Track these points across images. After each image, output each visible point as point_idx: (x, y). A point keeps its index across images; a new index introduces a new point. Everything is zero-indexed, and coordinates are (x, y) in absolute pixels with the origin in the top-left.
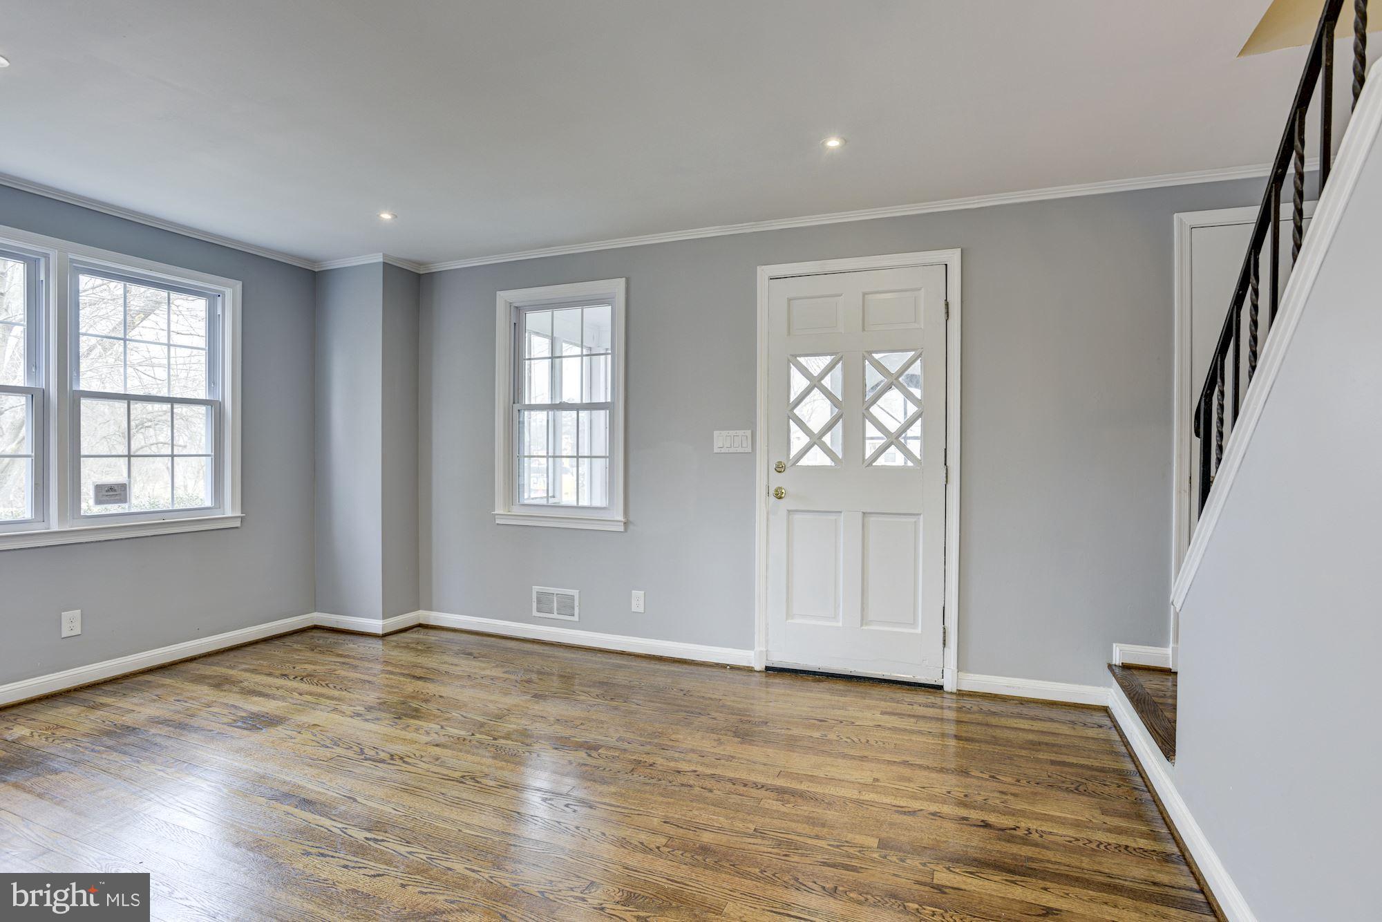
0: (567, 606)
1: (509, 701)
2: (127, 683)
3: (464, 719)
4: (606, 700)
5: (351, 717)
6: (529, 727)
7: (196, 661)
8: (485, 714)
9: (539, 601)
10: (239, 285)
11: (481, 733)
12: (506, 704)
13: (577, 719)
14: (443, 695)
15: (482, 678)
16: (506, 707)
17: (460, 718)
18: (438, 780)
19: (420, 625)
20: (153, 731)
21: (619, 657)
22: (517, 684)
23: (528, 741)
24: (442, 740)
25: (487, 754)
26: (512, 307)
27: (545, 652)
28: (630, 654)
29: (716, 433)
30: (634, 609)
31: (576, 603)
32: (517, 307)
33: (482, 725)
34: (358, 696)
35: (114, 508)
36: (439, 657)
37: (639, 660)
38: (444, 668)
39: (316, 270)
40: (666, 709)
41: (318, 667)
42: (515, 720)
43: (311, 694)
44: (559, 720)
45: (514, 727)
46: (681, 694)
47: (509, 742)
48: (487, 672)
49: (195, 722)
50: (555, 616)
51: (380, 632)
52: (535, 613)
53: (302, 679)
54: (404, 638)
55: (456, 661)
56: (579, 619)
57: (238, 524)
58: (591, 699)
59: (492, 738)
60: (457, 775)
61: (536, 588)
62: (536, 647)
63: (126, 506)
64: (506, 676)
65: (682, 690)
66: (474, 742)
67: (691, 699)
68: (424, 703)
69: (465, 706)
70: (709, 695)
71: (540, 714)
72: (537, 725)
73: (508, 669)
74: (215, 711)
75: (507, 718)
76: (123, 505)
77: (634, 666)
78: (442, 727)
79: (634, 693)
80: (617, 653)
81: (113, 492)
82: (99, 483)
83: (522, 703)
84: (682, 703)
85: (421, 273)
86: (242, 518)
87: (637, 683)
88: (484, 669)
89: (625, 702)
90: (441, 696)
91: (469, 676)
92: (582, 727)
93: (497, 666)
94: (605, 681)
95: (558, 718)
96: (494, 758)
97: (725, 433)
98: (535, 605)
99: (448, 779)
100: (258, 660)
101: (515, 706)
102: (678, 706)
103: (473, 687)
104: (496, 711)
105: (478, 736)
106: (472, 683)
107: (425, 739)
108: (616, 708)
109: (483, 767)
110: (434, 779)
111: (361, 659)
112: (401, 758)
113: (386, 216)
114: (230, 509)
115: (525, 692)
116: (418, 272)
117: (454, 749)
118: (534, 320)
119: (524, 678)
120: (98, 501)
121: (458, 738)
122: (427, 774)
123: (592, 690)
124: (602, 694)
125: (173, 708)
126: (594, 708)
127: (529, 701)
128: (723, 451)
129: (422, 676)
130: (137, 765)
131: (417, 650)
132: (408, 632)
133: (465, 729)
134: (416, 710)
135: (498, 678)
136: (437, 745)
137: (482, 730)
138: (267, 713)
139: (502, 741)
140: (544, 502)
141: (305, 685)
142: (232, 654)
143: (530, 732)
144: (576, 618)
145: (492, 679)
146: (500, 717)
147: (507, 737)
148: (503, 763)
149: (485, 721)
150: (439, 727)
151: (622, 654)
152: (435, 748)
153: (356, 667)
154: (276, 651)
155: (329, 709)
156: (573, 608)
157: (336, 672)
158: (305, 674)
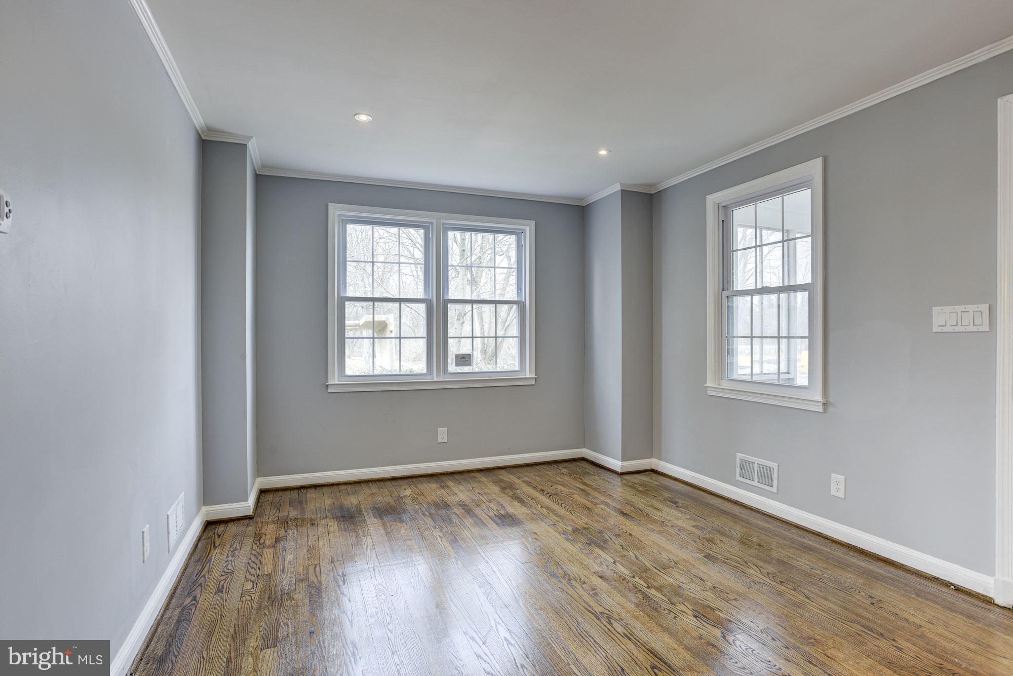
0: (766, 476)
1: (682, 554)
2: (466, 476)
3: (635, 560)
4: (775, 581)
5: (560, 534)
6: (684, 586)
7: (505, 470)
8: (655, 561)
9: (742, 468)
10: (533, 223)
11: (641, 577)
12: (677, 556)
13: (733, 592)
14: (633, 534)
15: (672, 526)
16: (675, 559)
17: (633, 558)
18: (583, 609)
19: (652, 471)
20: (455, 510)
21: (814, 538)
22: (698, 541)
23: (674, 600)
24: (608, 573)
25: (634, 600)
26: (720, 207)
27: (741, 515)
28: (826, 538)
29: (936, 310)
30: (833, 492)
31: (775, 476)
32: (724, 207)
33: (646, 570)
34: (574, 518)
35: (466, 369)
36: (650, 500)
37: (834, 546)
38: (649, 510)
39: (584, 205)
40: (839, 614)
41: (565, 489)
42: (676, 574)
43: (547, 508)
44: (715, 588)
45: (671, 580)
46: (868, 602)
47: (659, 595)
48: (679, 523)
49: (478, 511)
50: (755, 483)
51: (619, 471)
52: (738, 478)
53: (550, 496)
54: (636, 478)
55: (660, 506)
56: (778, 490)
57: (533, 382)
58: (760, 576)
59: (646, 586)
60: (598, 609)
61: (739, 455)
62: (736, 509)
63: (471, 367)
64: (694, 530)
65: (871, 597)
66: (630, 585)
67: (879, 611)
68: (615, 537)
69: (644, 548)
70: (906, 615)
71: (701, 575)
72: (693, 585)
73: (698, 524)
74: (491, 506)
75: (670, 570)
76: (469, 367)
77: (827, 552)
78: (614, 562)
79: (811, 582)
80: (813, 533)
81: (464, 359)
82: (458, 353)
83: (691, 561)
84: (864, 613)
85: (653, 193)
86: (535, 378)
87: (820, 573)
88: (679, 518)
89: (794, 590)
90: (630, 535)
91: (663, 522)
92: (734, 603)
93: (690, 519)
94: (785, 560)
95: (716, 585)
96: (637, 605)
97: (948, 309)
98: (738, 470)
99: (590, 611)
100: (536, 476)
101: (684, 560)
102: (857, 615)
103: (660, 532)
104: (665, 561)
105: (637, 579)
106: (662, 529)
107: (597, 568)
108: (780, 594)
109: (623, 611)
110: (580, 606)
111: (595, 489)
112: (570, 579)
113: (603, 152)
114: (529, 373)
115: (701, 550)
116: (650, 193)
117: (611, 585)
118: (741, 215)
119: (707, 536)
120: (457, 365)
121: (620, 576)
122: (578, 599)
123: (766, 566)
124: (774, 573)
125: (474, 498)
126: (757, 587)
127: (699, 559)
128: (945, 329)
129: (628, 513)
130: (433, 530)
131: (638, 490)
132: (641, 474)
133: (630, 569)
134: (606, 541)
135: (684, 530)
136: (601, 577)
137: (644, 575)
138: (515, 516)
139: (653, 591)
140: (748, 378)
141: (549, 502)
142: (526, 469)
143: (681, 591)
144: (774, 490)
145: (679, 530)
146: (665, 568)
147: (659, 589)
148: (641, 613)
149: (651, 567)
150: (612, 561)
151: (818, 535)
152: (599, 580)
153: (587, 494)
154: (549, 472)
155: (551, 523)
156: (772, 480)
157: (573, 496)
158: (554, 492)
